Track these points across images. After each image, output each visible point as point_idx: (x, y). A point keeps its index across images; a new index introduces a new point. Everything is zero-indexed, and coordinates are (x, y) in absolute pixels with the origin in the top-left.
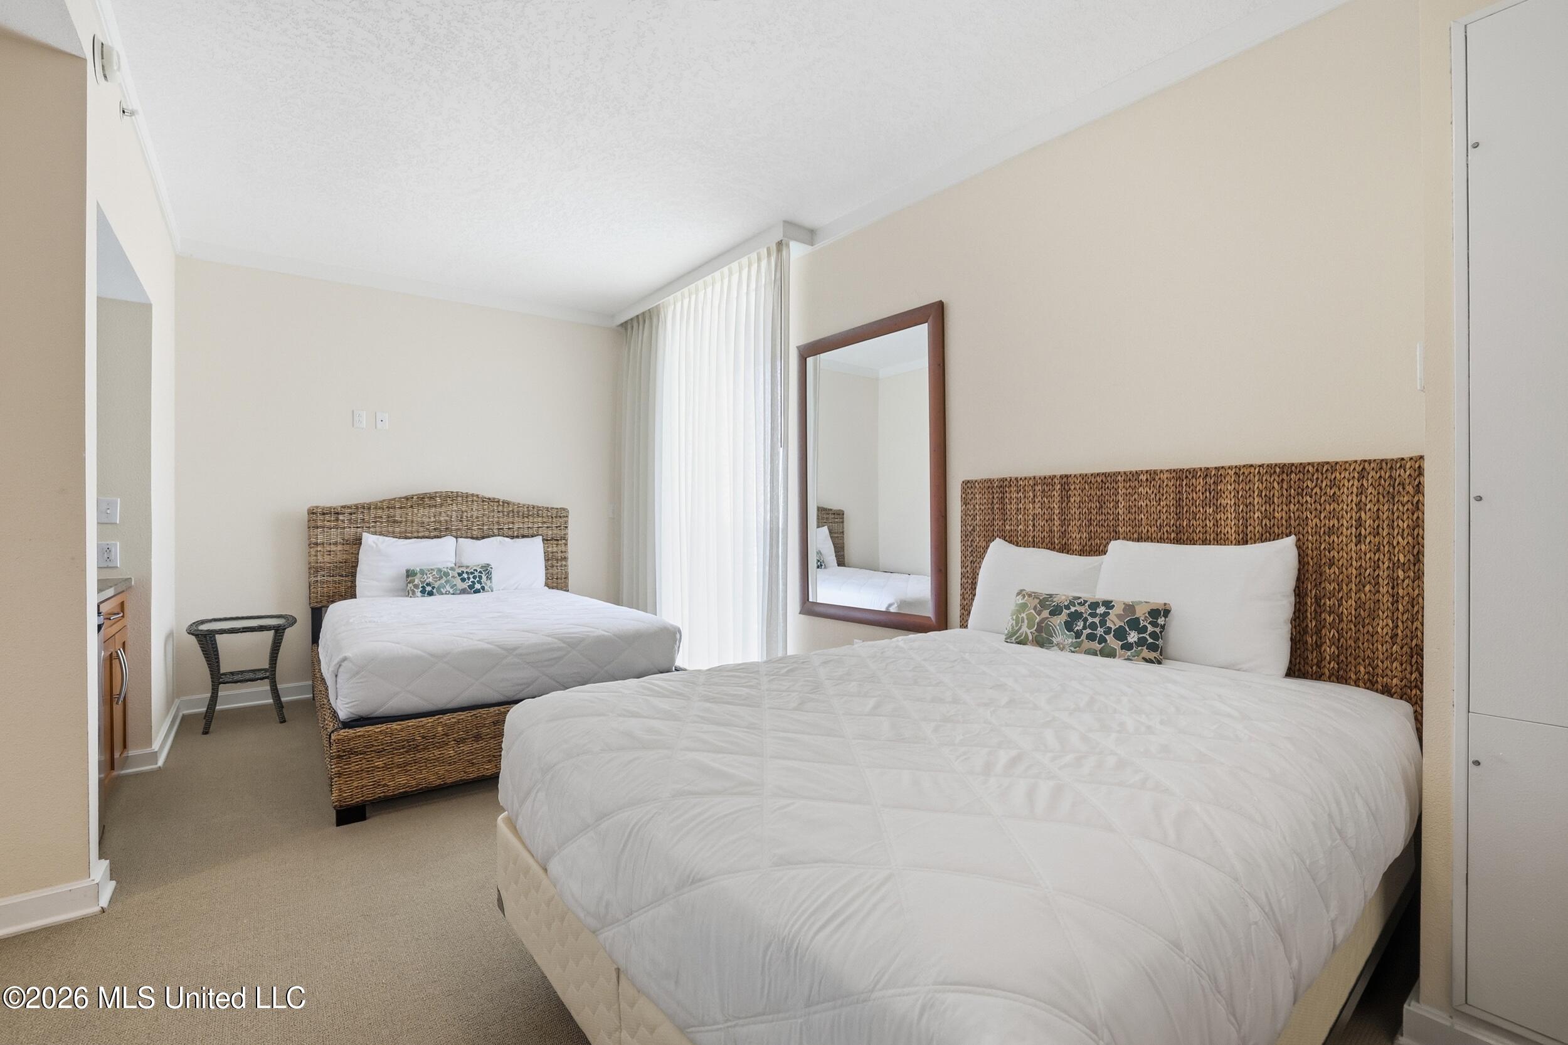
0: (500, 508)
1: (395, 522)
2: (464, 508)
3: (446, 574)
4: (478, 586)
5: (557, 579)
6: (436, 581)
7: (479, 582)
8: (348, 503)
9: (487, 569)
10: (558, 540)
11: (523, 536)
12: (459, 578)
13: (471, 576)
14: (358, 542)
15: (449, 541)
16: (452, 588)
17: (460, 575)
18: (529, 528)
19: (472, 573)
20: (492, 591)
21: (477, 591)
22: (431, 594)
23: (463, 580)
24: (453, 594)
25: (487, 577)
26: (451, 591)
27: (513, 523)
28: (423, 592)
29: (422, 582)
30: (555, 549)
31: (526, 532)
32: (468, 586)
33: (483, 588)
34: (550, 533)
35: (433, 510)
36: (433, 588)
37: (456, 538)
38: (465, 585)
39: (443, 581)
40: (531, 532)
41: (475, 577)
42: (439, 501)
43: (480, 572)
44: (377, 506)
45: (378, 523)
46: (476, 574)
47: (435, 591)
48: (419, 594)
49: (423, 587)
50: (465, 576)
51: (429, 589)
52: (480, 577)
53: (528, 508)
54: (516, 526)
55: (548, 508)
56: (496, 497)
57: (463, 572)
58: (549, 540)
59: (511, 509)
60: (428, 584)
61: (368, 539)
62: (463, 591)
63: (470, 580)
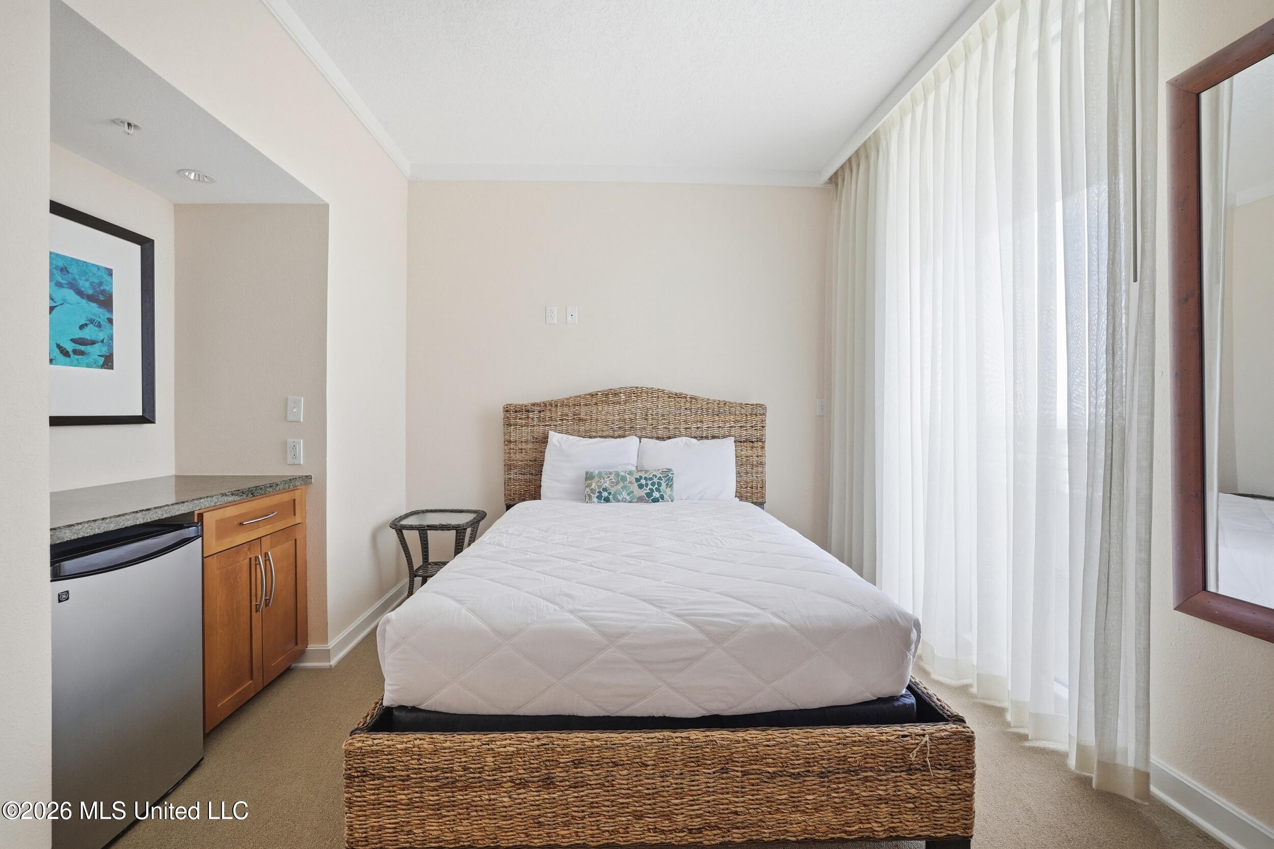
0: (688, 405)
1: (580, 420)
2: (649, 405)
3: (624, 479)
4: (656, 494)
5: (752, 488)
6: (612, 487)
7: (658, 490)
8: (538, 401)
9: (668, 476)
10: (752, 442)
11: (714, 437)
12: (636, 485)
13: (649, 482)
14: (544, 440)
15: (632, 442)
16: (628, 494)
17: (638, 480)
18: (719, 427)
19: (651, 479)
20: (672, 501)
21: (656, 500)
22: (607, 500)
23: (641, 486)
24: (630, 502)
25: (667, 485)
26: (628, 498)
27: (702, 422)
28: (599, 497)
29: (599, 487)
30: (750, 453)
31: (716, 432)
32: (646, 494)
33: (662, 497)
34: (745, 432)
35: (617, 407)
36: (610, 494)
37: (640, 438)
38: (643, 493)
39: (619, 487)
40: (722, 432)
41: (653, 484)
42: (624, 397)
43: (660, 478)
44: (564, 403)
45: (565, 421)
46: (655, 480)
47: (611, 497)
48: (595, 500)
49: (599, 492)
50: (643, 482)
51: (605, 494)
52: (659, 484)
53: (718, 404)
54: (705, 426)
55: (742, 404)
56: (684, 392)
57: (641, 477)
58: (744, 442)
59: (699, 406)
60: (605, 490)
61: (555, 437)
62: (641, 500)
63: (649, 487)
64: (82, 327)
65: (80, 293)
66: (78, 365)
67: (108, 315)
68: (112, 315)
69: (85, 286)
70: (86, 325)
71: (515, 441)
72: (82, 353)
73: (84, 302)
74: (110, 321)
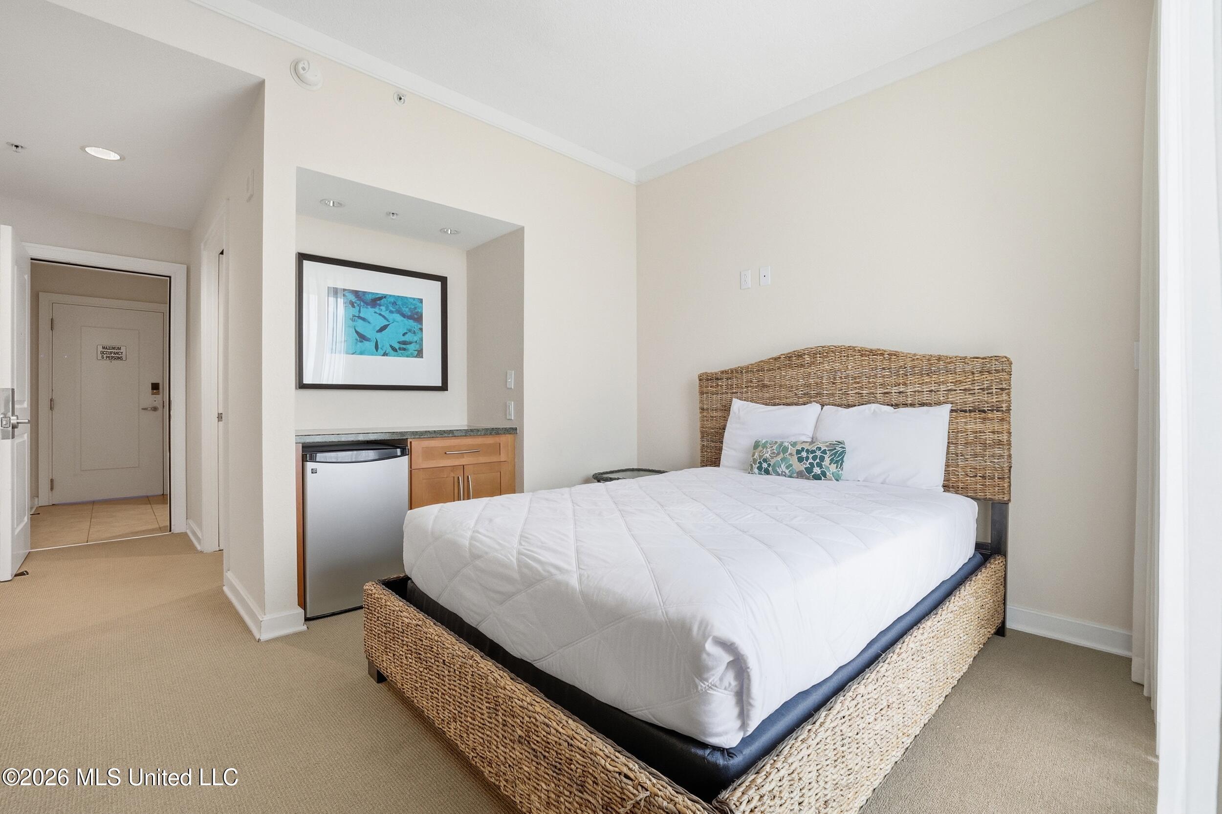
0: (886, 363)
1: (764, 386)
2: (837, 366)
3: (785, 450)
4: (817, 470)
5: (984, 477)
6: (772, 458)
7: (820, 465)
8: (727, 368)
9: (834, 450)
10: (984, 412)
11: (922, 405)
12: (796, 457)
13: (811, 456)
14: (726, 409)
15: (814, 409)
16: (787, 468)
17: (798, 452)
18: (931, 391)
19: (813, 452)
20: (837, 480)
21: (817, 477)
22: (767, 472)
23: (800, 460)
24: (790, 477)
25: (832, 460)
26: (787, 471)
27: (905, 384)
28: (760, 468)
29: (760, 457)
30: (979, 426)
31: (925, 397)
32: (805, 468)
33: (824, 474)
34: (971, 399)
35: (802, 370)
36: (769, 465)
37: (823, 406)
38: (802, 467)
39: (779, 458)
40: (933, 397)
41: (814, 458)
42: (808, 359)
43: (824, 452)
44: (748, 369)
45: (749, 389)
46: (818, 453)
47: (770, 469)
48: (756, 471)
49: (760, 463)
50: (804, 454)
51: (765, 465)
52: (822, 459)
53: (929, 360)
54: (910, 389)
55: (966, 358)
56: (882, 348)
57: (803, 449)
58: (970, 411)
59: (902, 364)
60: (765, 460)
61: (737, 405)
62: (800, 475)
63: (809, 461)
64: (404, 334)
65: (404, 316)
66: (403, 356)
67: (420, 326)
68: (422, 326)
69: (406, 310)
70: (406, 333)
71: (707, 409)
72: (404, 349)
73: (405, 320)
74: (421, 329)
